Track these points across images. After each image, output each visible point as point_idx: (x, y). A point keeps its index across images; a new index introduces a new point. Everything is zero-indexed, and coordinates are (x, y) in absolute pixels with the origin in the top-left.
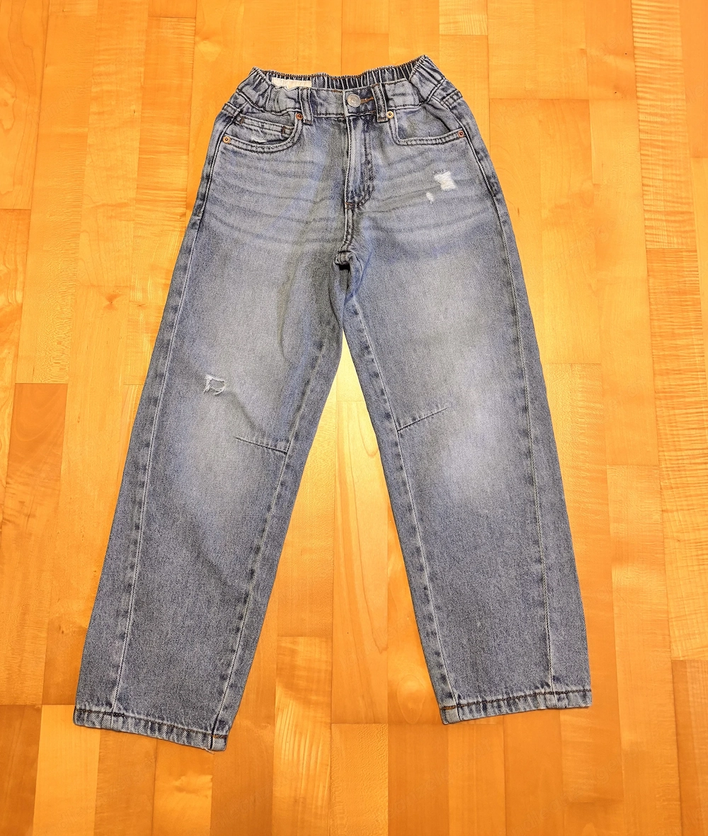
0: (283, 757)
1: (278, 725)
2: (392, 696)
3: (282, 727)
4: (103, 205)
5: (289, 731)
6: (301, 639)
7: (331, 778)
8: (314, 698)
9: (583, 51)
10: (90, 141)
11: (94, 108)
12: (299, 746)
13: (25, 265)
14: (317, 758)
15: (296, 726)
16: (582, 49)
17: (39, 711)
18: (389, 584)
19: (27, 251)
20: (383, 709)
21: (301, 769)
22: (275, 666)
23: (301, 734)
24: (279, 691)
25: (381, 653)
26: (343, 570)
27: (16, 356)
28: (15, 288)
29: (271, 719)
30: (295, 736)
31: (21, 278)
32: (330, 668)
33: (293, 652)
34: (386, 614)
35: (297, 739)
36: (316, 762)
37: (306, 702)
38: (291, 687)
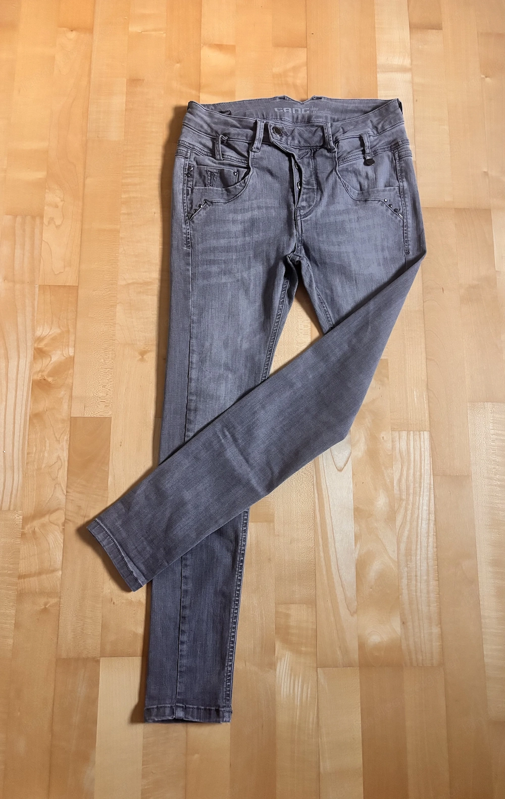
0: (282, 695)
1: (277, 670)
2: (362, 646)
3: (281, 671)
4: (133, 283)
5: (286, 674)
6: (293, 606)
8: (303, 649)
9: (486, 173)
10: (121, 235)
11: (124, 210)
12: (294, 684)
13: (75, 327)
14: (307, 694)
15: (291, 670)
16: (485, 172)
17: (98, 662)
18: (356, 565)
19: (76, 318)
21: (296, 701)
22: (274, 626)
23: (294, 676)
24: (278, 645)
25: (352, 615)
26: (322, 554)
27: (71, 396)
28: (68, 345)
29: (272, 666)
30: (291, 678)
31: (72, 338)
32: (315, 627)
33: (287, 616)
34: (355, 587)
35: (292, 681)
36: (307, 697)
37: (297, 652)
38: (286, 641)
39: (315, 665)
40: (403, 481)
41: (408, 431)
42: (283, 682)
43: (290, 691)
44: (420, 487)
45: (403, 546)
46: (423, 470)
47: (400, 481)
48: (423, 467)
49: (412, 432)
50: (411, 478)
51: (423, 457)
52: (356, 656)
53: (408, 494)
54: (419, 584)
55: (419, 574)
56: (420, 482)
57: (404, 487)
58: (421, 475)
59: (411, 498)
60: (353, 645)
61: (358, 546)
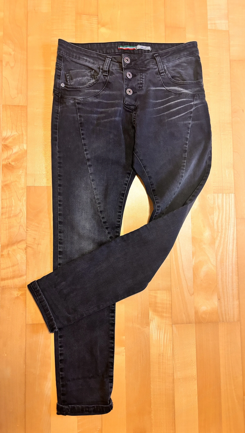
0: (153, 338)
1: (151, 326)
2: (196, 313)
3: (153, 327)
5: (156, 329)
6: (159, 292)
7: (173, 345)
8: (165, 315)
12: (160, 334)
13: (26, 132)
14: (167, 338)
15: (158, 326)
18: (193, 268)
19: (27, 125)
20: (193, 318)
21: (161, 342)
22: (148, 303)
23: (160, 329)
24: (151, 313)
25: (191, 296)
26: (174, 263)
28: (23, 143)
29: (148, 324)
30: (158, 331)
31: (25, 138)
32: (171, 303)
33: (156, 297)
34: (193, 280)
36: (167, 340)
37: (162, 317)
38: (155, 311)
40: (220, 222)
41: (223, 193)
42: (154, 333)
43: (157, 337)
44: (229, 225)
45: (219, 257)
46: (230, 216)
47: (218, 221)
48: (230, 214)
49: (225, 194)
50: (224, 220)
51: (231, 208)
53: (222, 229)
54: (227, 278)
55: (227, 272)
56: (229, 222)
57: (220, 225)
58: (229, 218)
59: (224, 231)
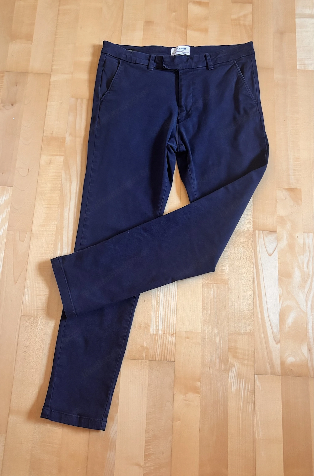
39: (253, 373)
52: (279, 369)
60: (277, 362)
61: (281, 302)
